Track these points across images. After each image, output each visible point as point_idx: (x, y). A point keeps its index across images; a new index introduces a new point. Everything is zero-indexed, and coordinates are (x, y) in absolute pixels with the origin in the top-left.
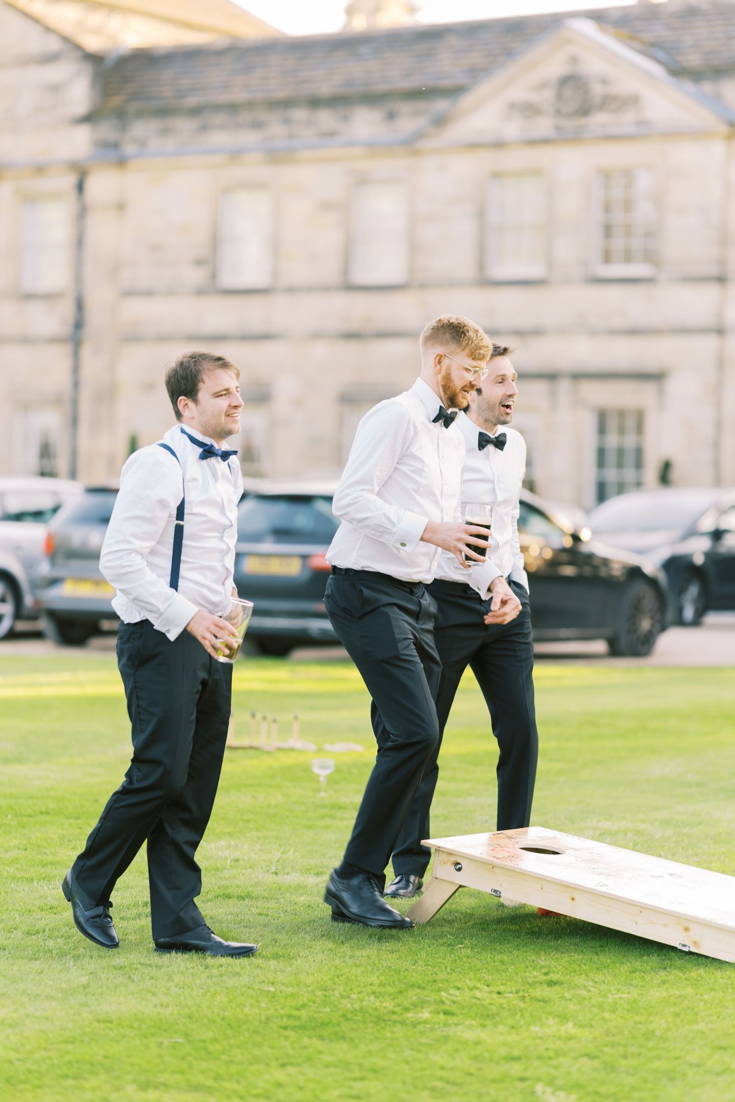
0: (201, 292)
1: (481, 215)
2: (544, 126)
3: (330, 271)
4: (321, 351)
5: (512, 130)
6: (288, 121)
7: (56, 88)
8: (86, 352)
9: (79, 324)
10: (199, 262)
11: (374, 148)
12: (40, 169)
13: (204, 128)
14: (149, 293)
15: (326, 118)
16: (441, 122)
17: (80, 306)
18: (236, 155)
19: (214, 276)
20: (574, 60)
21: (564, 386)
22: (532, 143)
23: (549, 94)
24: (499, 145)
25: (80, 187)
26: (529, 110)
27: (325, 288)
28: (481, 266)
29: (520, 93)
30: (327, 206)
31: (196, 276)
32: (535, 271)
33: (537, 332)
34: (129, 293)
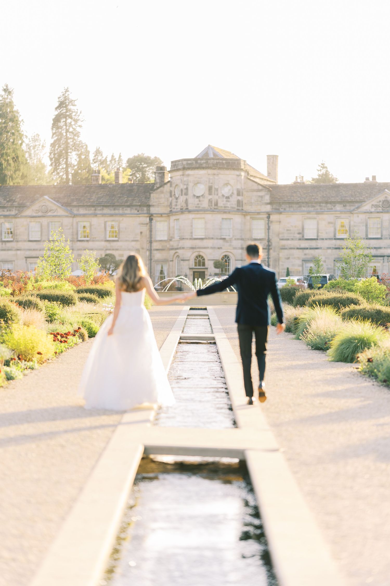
0: (300, 239)
1: (366, 226)
2: (380, 209)
3: (332, 236)
4: (329, 251)
5: (373, 210)
6: (320, 206)
7: (262, 197)
8: (271, 251)
9: (269, 246)
10: (299, 233)
11: (341, 212)
12: (259, 213)
13: (300, 207)
14: (288, 239)
15: (329, 206)
16: (358, 208)
17: (269, 241)
18: (309, 212)
19: (303, 237)
20: (386, 197)
21: (386, 258)
22: (378, 212)
23: (381, 203)
24: (371, 212)
25: (269, 218)
26: (376, 206)
27: (330, 239)
28: (367, 235)
29: (374, 203)
30: (329, 223)
31: (298, 236)
32: (379, 236)
33: (380, 248)
34: (282, 239)
